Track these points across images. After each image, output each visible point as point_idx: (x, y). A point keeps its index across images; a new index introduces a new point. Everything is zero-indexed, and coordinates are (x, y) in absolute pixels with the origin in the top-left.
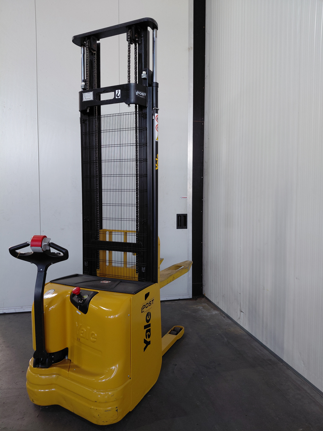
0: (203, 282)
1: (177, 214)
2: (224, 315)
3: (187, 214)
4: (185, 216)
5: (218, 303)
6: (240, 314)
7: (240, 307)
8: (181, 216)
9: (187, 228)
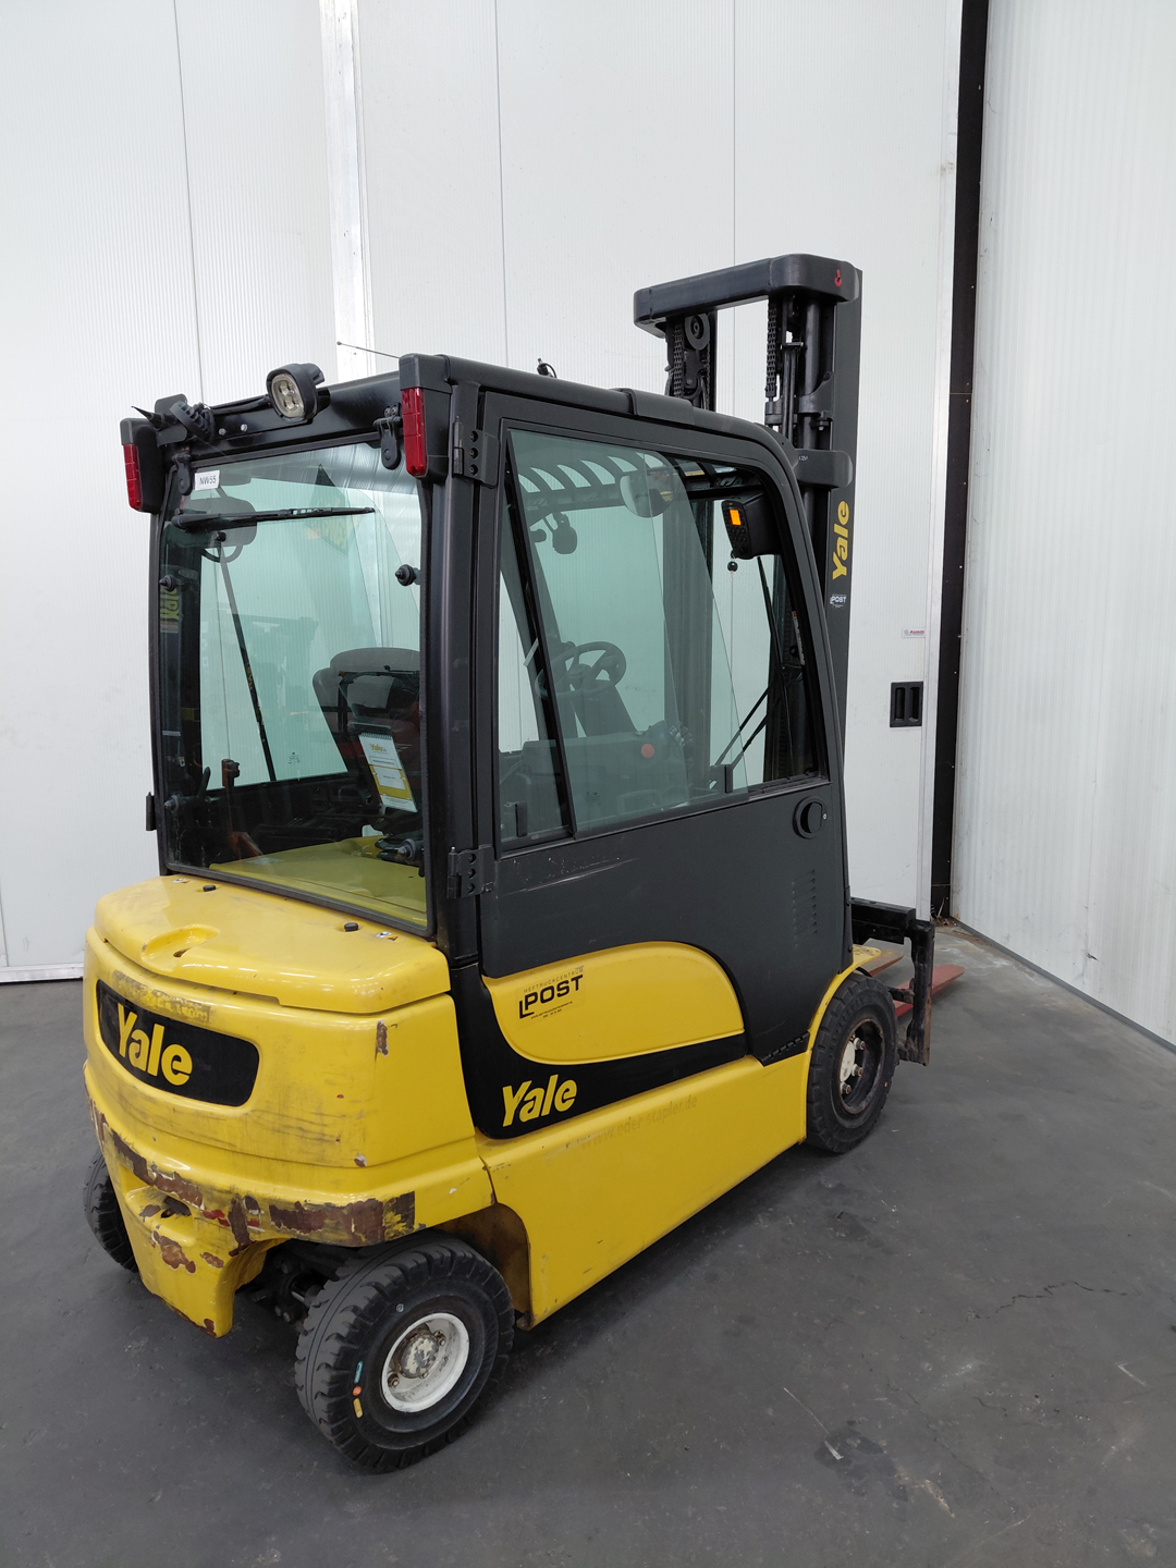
0: (954, 883)
1: (893, 684)
2: (1028, 970)
3: (922, 683)
4: (916, 689)
5: (1008, 938)
6: (1085, 965)
7: (1086, 943)
8: (903, 690)
9: (921, 725)
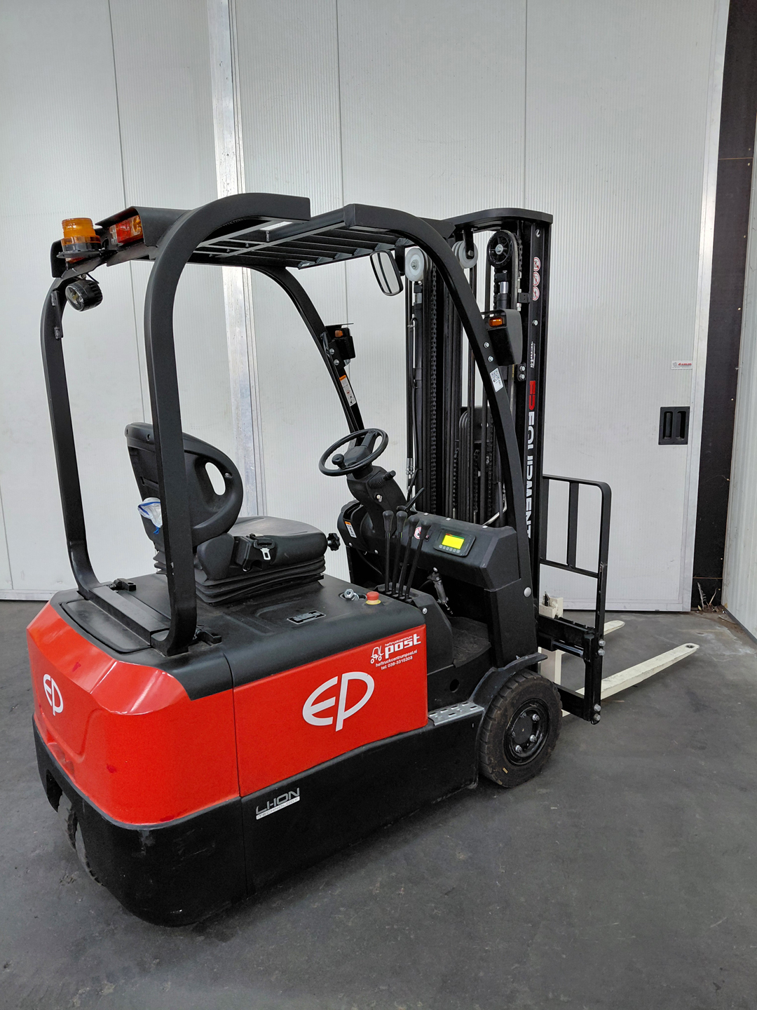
0: (724, 576)
1: (661, 408)
3: (689, 408)
4: (684, 413)
8: (671, 413)
9: (687, 443)
